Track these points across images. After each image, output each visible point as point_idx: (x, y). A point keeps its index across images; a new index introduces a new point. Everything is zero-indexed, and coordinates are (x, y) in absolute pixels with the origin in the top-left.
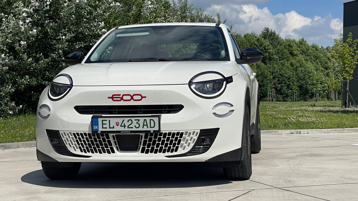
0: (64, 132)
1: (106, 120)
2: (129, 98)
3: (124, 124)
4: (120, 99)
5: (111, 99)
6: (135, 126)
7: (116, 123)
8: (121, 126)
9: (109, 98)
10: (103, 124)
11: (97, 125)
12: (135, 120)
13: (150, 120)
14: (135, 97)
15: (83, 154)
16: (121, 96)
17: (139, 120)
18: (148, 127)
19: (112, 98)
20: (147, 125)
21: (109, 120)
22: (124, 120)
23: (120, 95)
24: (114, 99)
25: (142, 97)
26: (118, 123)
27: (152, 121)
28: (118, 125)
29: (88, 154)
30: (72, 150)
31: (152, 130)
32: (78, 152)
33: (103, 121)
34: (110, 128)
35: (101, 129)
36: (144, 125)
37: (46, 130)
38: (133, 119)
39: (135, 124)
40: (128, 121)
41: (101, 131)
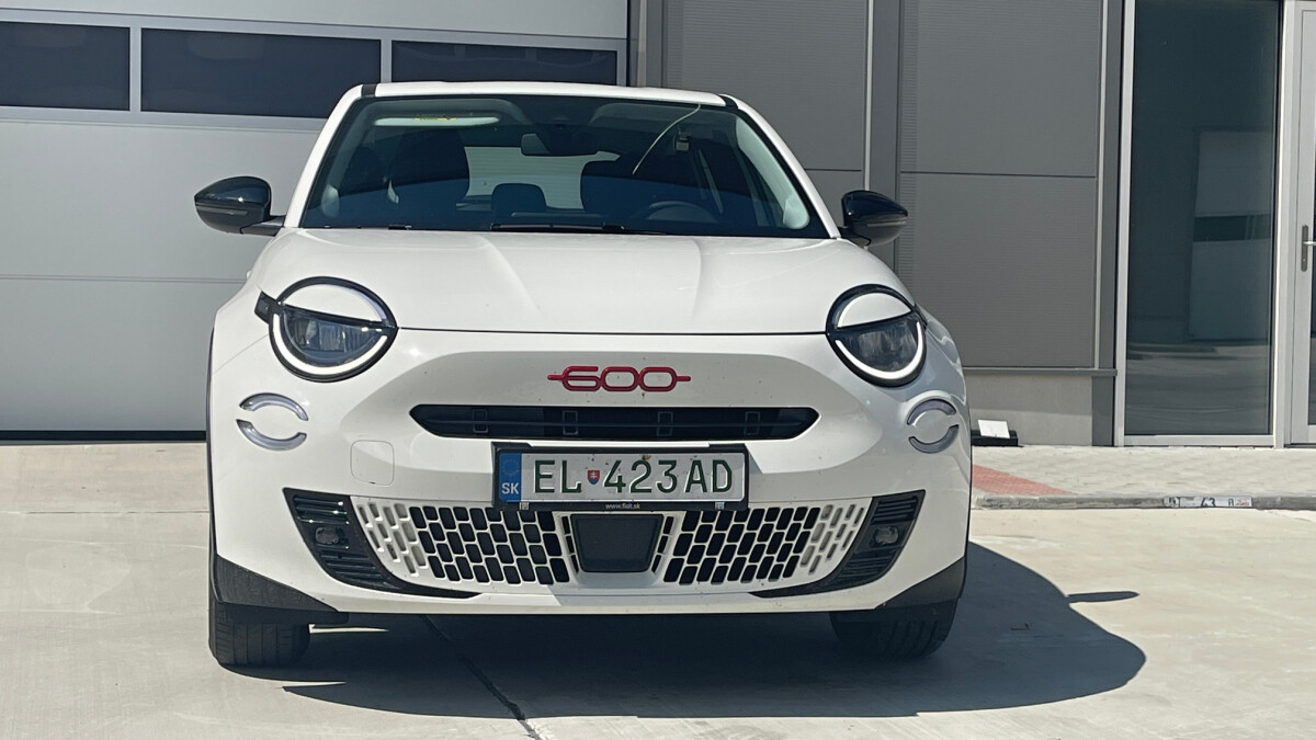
0: (373, 500)
1: (552, 463)
2: (628, 379)
3: (620, 478)
4: (593, 383)
5: (560, 384)
6: (660, 486)
7: (590, 472)
8: (607, 484)
9: (552, 378)
10: (539, 476)
11: (518, 479)
12: (661, 462)
13: (715, 463)
14: (650, 379)
15: (445, 583)
16: (598, 374)
17: (674, 463)
18: (705, 490)
19: (565, 378)
20: (702, 482)
21: (564, 463)
22: (618, 463)
23: (595, 369)
24: (571, 383)
25: (676, 379)
26: (598, 472)
27: (720, 466)
28: (594, 481)
29: (462, 585)
30: (397, 568)
31: (720, 500)
32: (423, 576)
33: (538, 463)
34: (565, 490)
35: (529, 496)
36: (691, 481)
37: (286, 491)
38: (654, 459)
39: (659, 476)
40: (634, 468)
41: (531, 503)
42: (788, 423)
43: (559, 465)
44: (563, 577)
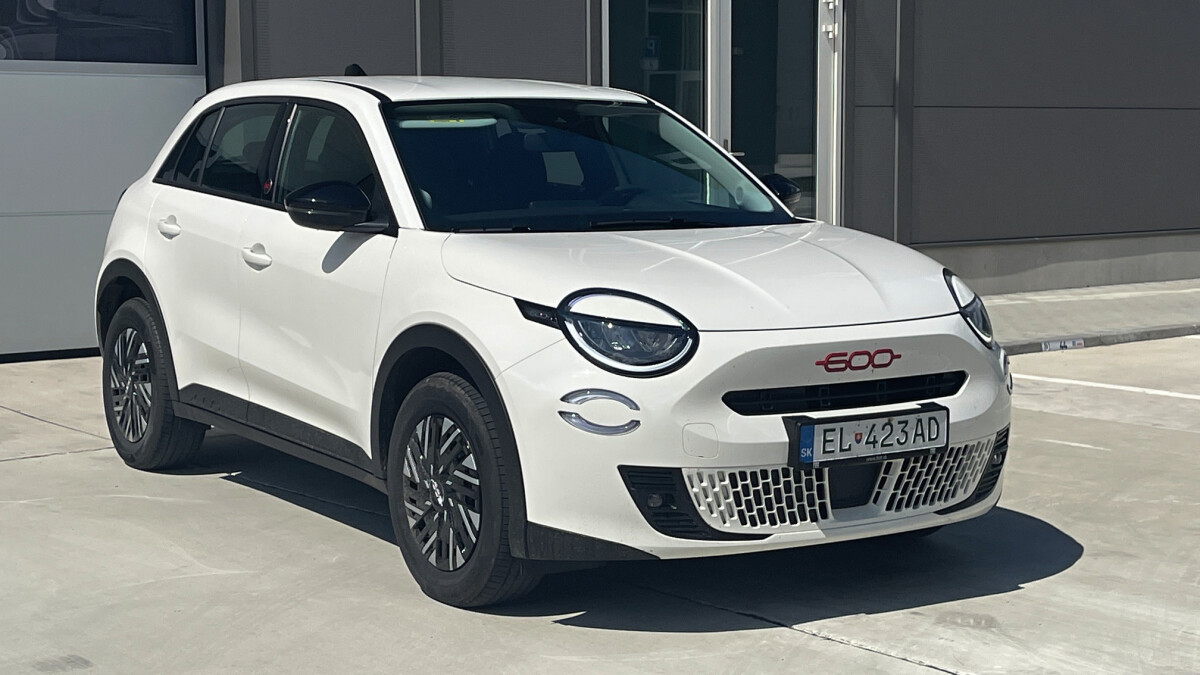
0: (701, 470)
1: (834, 430)
2: (864, 360)
3: (875, 437)
4: (843, 365)
5: (822, 367)
6: (898, 440)
7: (856, 435)
8: (867, 443)
9: (818, 364)
10: (825, 441)
11: (811, 446)
12: (900, 423)
13: (930, 419)
14: (879, 359)
15: (747, 529)
16: (847, 358)
17: (906, 422)
18: (924, 441)
19: (825, 364)
20: (922, 435)
21: (842, 429)
22: (874, 426)
23: (845, 355)
24: (830, 366)
25: (894, 357)
26: (861, 434)
27: (932, 421)
28: (858, 442)
29: (759, 529)
30: (713, 521)
31: (932, 446)
32: (732, 526)
33: (825, 431)
34: (842, 450)
35: (819, 457)
36: (916, 435)
37: (621, 469)
38: (894, 421)
39: (898, 435)
40: (883, 429)
41: (821, 463)
42: (951, 382)
43: (838, 431)
44: (825, 516)
